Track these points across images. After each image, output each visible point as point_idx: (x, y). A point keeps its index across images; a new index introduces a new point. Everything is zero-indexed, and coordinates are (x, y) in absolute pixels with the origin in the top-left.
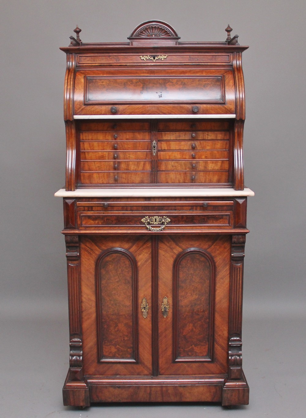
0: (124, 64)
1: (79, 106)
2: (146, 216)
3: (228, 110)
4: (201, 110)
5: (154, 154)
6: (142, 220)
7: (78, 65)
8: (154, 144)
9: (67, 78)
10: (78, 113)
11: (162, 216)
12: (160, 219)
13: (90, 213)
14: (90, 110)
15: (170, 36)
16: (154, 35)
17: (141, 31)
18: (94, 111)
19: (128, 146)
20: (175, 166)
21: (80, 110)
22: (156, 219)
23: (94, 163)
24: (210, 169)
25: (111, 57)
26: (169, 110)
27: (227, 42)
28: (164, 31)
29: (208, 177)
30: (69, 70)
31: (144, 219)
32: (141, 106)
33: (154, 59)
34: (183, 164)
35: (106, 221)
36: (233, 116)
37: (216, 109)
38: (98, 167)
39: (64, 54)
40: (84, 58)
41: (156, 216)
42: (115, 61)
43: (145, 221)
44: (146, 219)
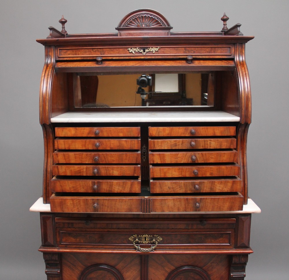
0: (110, 58)
2: (135, 234)
5: (144, 160)
6: (130, 239)
7: (58, 59)
8: (144, 148)
9: (43, 75)
11: (153, 235)
12: (150, 238)
15: (161, 26)
16: (144, 25)
17: (130, 20)
22: (145, 238)
25: (94, 50)
27: (223, 32)
28: (154, 20)
30: (47, 65)
31: (132, 238)
33: (144, 51)
35: (88, 239)
36: (237, 119)
39: (43, 47)
40: (65, 51)
41: (146, 234)
42: (100, 54)
43: (133, 240)
44: (135, 237)
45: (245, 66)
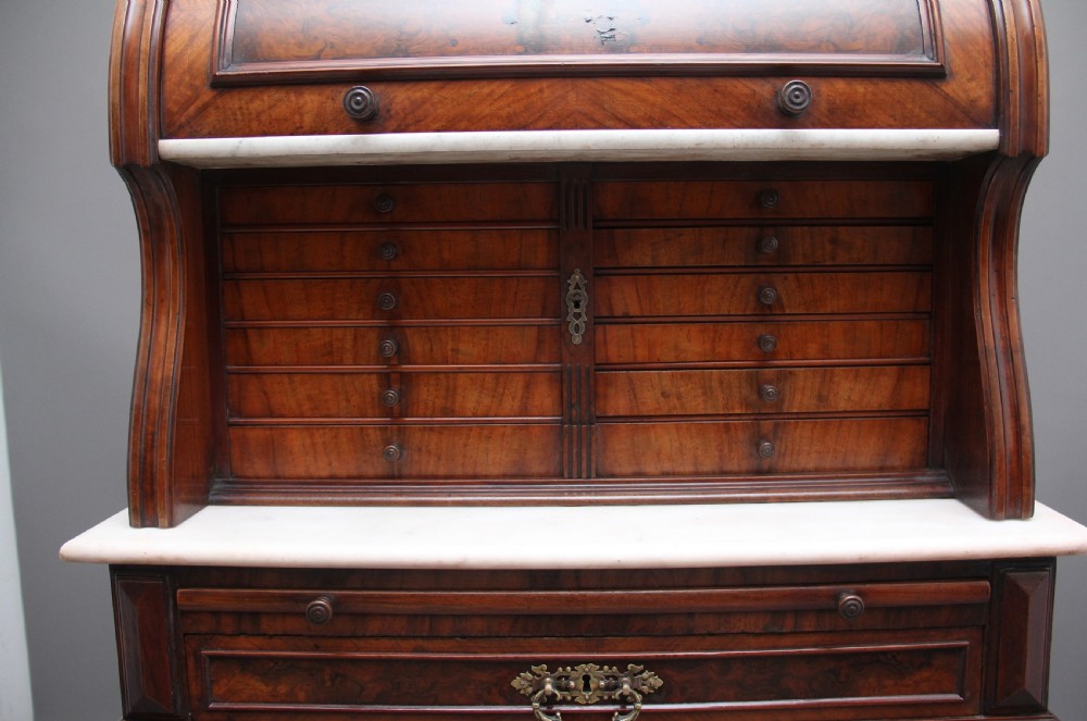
1: (189, 93)
2: (538, 662)
3: (956, 104)
4: (823, 106)
5: (577, 339)
6: (516, 683)
8: (577, 287)
10: (181, 126)
11: (622, 664)
12: (607, 677)
13: (245, 648)
14: (240, 108)
18: (264, 118)
20: (679, 396)
21: (192, 109)
22: (586, 678)
24: (842, 406)
26: (653, 105)
29: (832, 445)
31: (524, 679)
32: (507, 86)
34: (715, 383)
35: (328, 684)
36: (988, 136)
37: (899, 102)
38: (310, 398)
41: (586, 661)
43: (530, 690)
44: (539, 676)
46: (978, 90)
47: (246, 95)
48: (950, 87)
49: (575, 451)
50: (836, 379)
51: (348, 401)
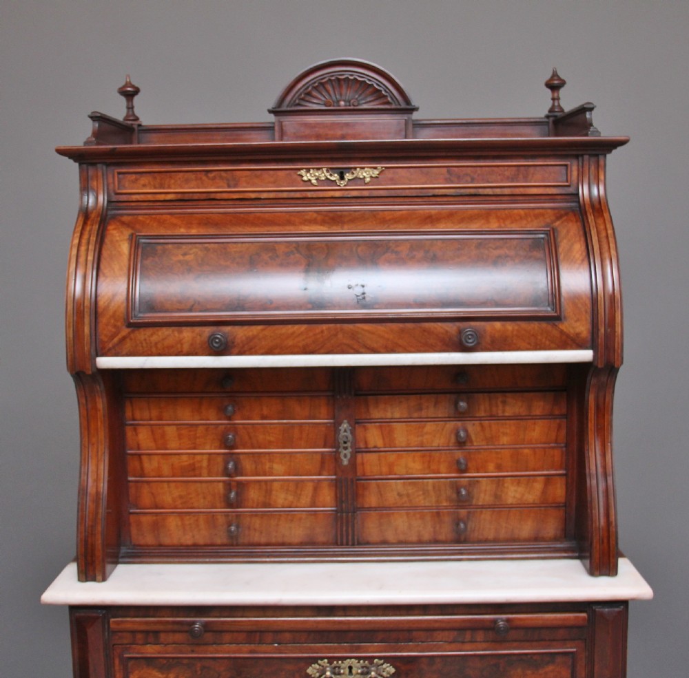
0: (253, 196)
1: (114, 330)
2: (322, 658)
3: (568, 336)
4: (488, 339)
5: (345, 462)
6: (310, 671)
7: (114, 198)
8: (345, 431)
9: (76, 241)
10: (110, 349)
11: (371, 659)
12: (363, 667)
13: (151, 650)
14: (145, 340)
15: (388, 103)
16: (344, 101)
17: (306, 89)
18: (159, 346)
19: (268, 438)
20: (408, 495)
21: (116, 340)
22: (350, 668)
23: (169, 487)
24: (510, 501)
25: (211, 175)
26: (388, 339)
27: (551, 119)
28: (371, 90)
29: (504, 525)
30: (85, 214)
31: (315, 668)
32: (304, 327)
33: (342, 178)
34: (430, 488)
36: (585, 355)
37: (533, 335)
38: (181, 497)
39: (73, 167)
40: (134, 177)
41: (351, 658)
42: (226, 185)
43: (318, 675)
44: (323, 666)
45: (606, 215)
46: (582, 328)
47: (149, 331)
48: (564, 326)
49: (344, 529)
50: (506, 485)
51: (204, 498)
